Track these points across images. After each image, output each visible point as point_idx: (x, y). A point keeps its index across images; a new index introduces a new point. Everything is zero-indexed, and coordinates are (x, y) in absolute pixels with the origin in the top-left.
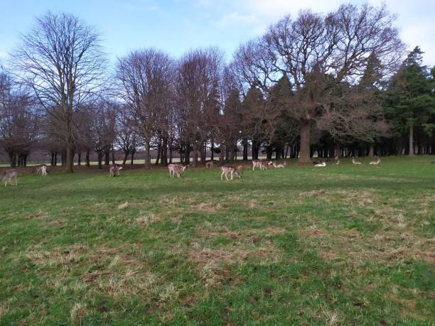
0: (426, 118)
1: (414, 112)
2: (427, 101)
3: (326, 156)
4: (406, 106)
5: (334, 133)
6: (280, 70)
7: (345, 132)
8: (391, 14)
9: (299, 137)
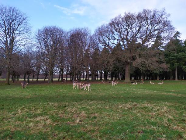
0: (183, 63)
1: (178, 60)
2: (184, 55)
3: (137, 79)
4: (174, 58)
5: (141, 68)
6: (116, 39)
7: (146, 68)
8: (167, 14)
9: (125, 70)
